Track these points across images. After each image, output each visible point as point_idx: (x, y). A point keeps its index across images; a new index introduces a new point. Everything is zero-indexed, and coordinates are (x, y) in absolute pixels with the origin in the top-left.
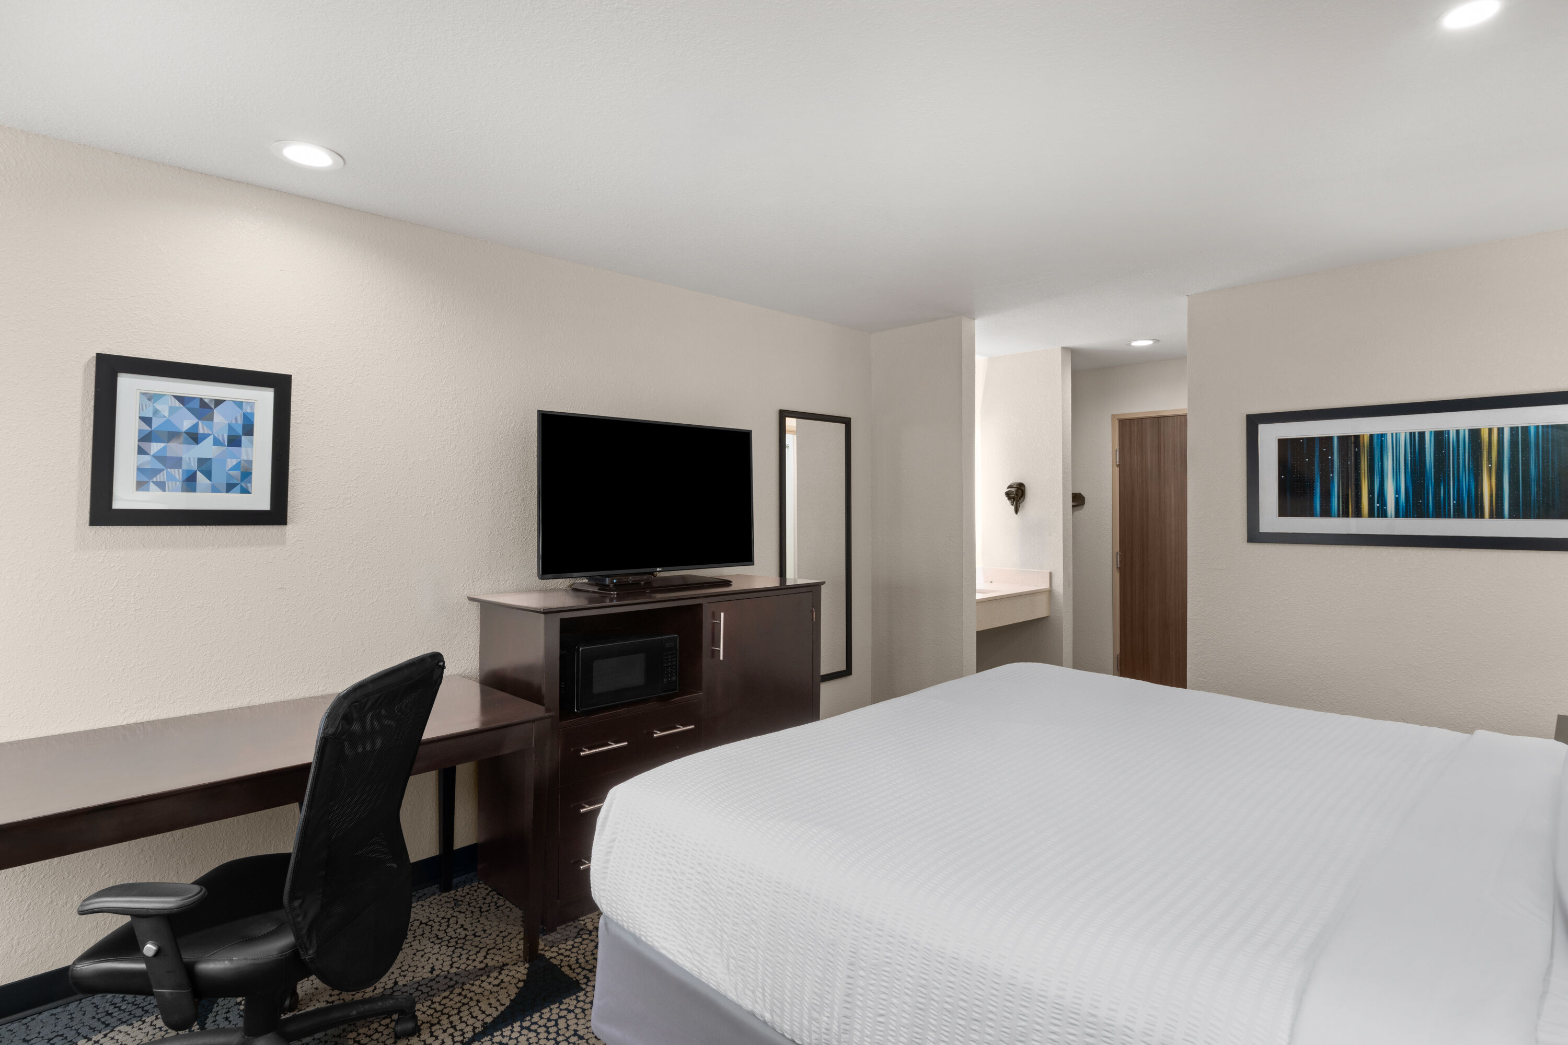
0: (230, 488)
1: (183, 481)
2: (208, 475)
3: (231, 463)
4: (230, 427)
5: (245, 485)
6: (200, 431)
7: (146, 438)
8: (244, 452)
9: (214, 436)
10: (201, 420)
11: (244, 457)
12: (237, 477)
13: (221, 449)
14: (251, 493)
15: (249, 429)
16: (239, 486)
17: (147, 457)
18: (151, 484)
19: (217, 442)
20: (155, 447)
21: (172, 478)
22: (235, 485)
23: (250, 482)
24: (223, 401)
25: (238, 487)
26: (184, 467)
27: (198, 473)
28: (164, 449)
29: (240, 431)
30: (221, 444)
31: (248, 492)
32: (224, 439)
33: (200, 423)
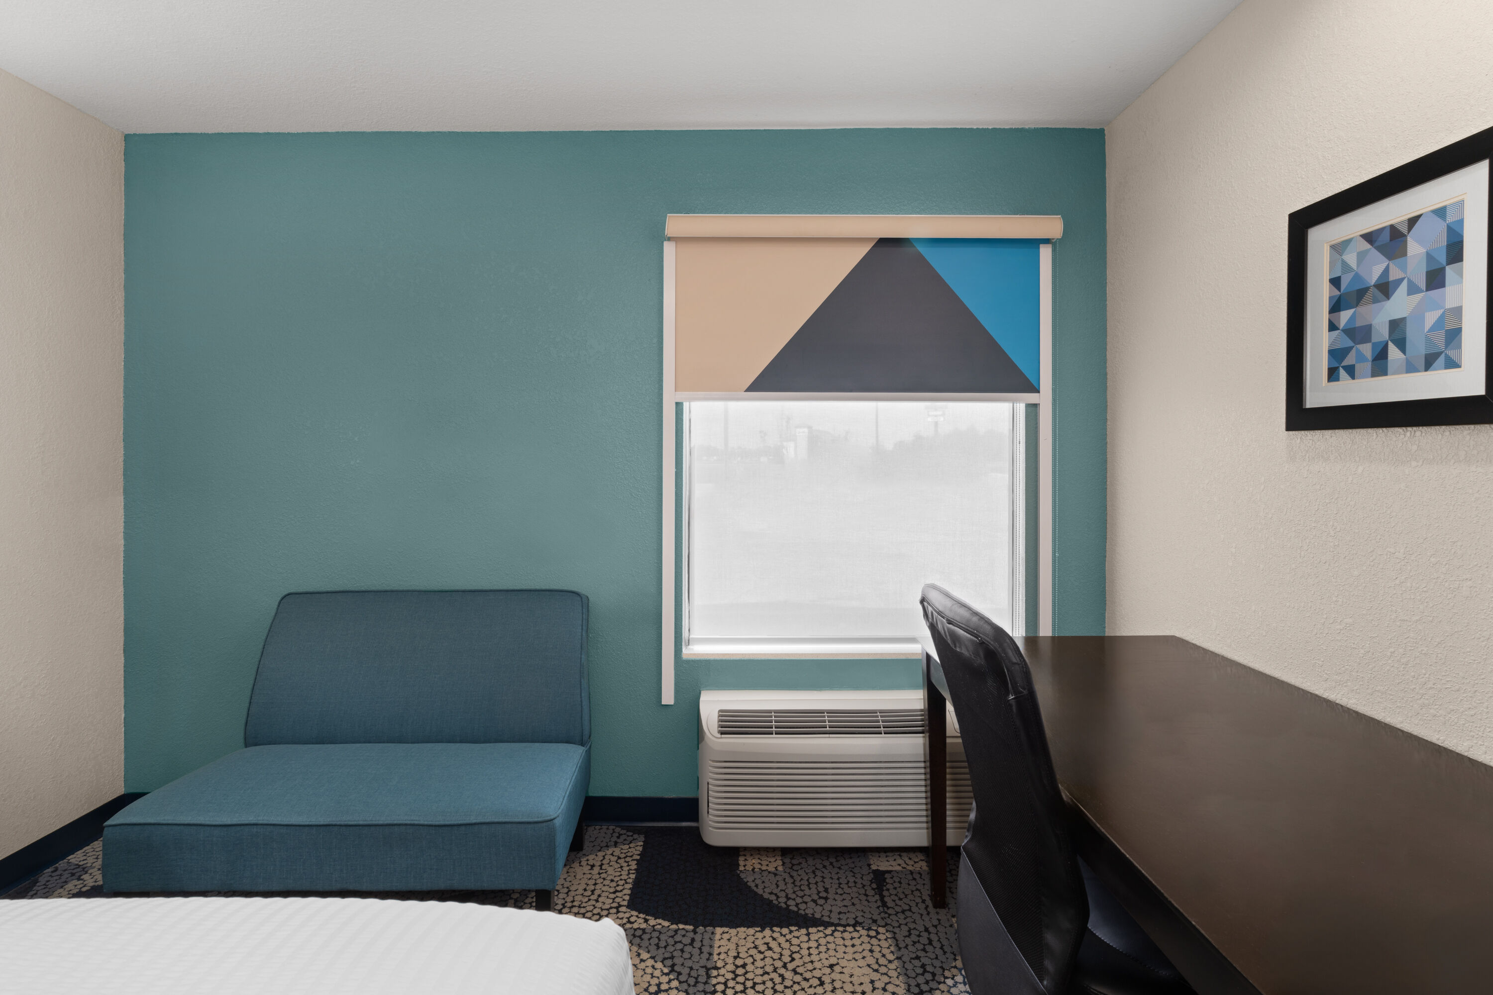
0: (1429, 362)
1: (1372, 361)
2: (1401, 345)
3: (1431, 318)
4: (1429, 257)
5: (1451, 353)
6: (1392, 278)
7: (1336, 307)
8: (1449, 295)
9: (1408, 279)
10: (1392, 260)
11: (1450, 304)
12: (1439, 340)
13: (1418, 297)
14: (1459, 366)
15: (1455, 252)
16: (1442, 357)
17: (1339, 331)
18: (1341, 369)
19: (1413, 289)
20: (1345, 316)
21: (1361, 358)
22: (1437, 355)
23: (1459, 346)
24: (1419, 217)
25: (1441, 360)
26: (1375, 338)
27: (1389, 342)
28: (1353, 318)
29: (1442, 258)
30: (1418, 291)
31: (1457, 365)
32: (1422, 282)
33: (1392, 266)
